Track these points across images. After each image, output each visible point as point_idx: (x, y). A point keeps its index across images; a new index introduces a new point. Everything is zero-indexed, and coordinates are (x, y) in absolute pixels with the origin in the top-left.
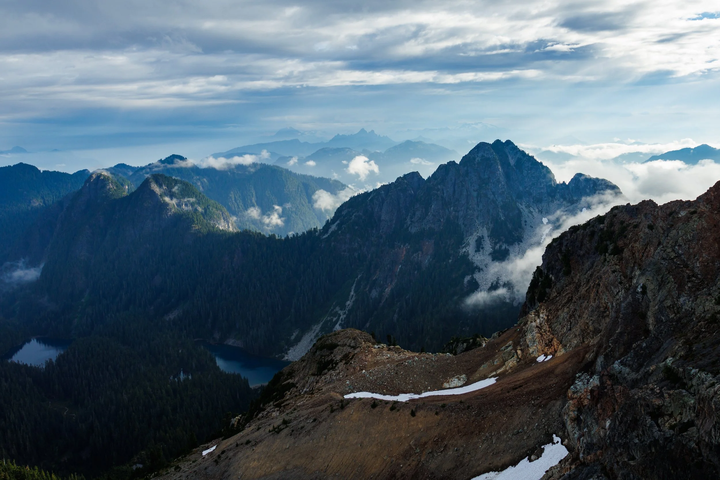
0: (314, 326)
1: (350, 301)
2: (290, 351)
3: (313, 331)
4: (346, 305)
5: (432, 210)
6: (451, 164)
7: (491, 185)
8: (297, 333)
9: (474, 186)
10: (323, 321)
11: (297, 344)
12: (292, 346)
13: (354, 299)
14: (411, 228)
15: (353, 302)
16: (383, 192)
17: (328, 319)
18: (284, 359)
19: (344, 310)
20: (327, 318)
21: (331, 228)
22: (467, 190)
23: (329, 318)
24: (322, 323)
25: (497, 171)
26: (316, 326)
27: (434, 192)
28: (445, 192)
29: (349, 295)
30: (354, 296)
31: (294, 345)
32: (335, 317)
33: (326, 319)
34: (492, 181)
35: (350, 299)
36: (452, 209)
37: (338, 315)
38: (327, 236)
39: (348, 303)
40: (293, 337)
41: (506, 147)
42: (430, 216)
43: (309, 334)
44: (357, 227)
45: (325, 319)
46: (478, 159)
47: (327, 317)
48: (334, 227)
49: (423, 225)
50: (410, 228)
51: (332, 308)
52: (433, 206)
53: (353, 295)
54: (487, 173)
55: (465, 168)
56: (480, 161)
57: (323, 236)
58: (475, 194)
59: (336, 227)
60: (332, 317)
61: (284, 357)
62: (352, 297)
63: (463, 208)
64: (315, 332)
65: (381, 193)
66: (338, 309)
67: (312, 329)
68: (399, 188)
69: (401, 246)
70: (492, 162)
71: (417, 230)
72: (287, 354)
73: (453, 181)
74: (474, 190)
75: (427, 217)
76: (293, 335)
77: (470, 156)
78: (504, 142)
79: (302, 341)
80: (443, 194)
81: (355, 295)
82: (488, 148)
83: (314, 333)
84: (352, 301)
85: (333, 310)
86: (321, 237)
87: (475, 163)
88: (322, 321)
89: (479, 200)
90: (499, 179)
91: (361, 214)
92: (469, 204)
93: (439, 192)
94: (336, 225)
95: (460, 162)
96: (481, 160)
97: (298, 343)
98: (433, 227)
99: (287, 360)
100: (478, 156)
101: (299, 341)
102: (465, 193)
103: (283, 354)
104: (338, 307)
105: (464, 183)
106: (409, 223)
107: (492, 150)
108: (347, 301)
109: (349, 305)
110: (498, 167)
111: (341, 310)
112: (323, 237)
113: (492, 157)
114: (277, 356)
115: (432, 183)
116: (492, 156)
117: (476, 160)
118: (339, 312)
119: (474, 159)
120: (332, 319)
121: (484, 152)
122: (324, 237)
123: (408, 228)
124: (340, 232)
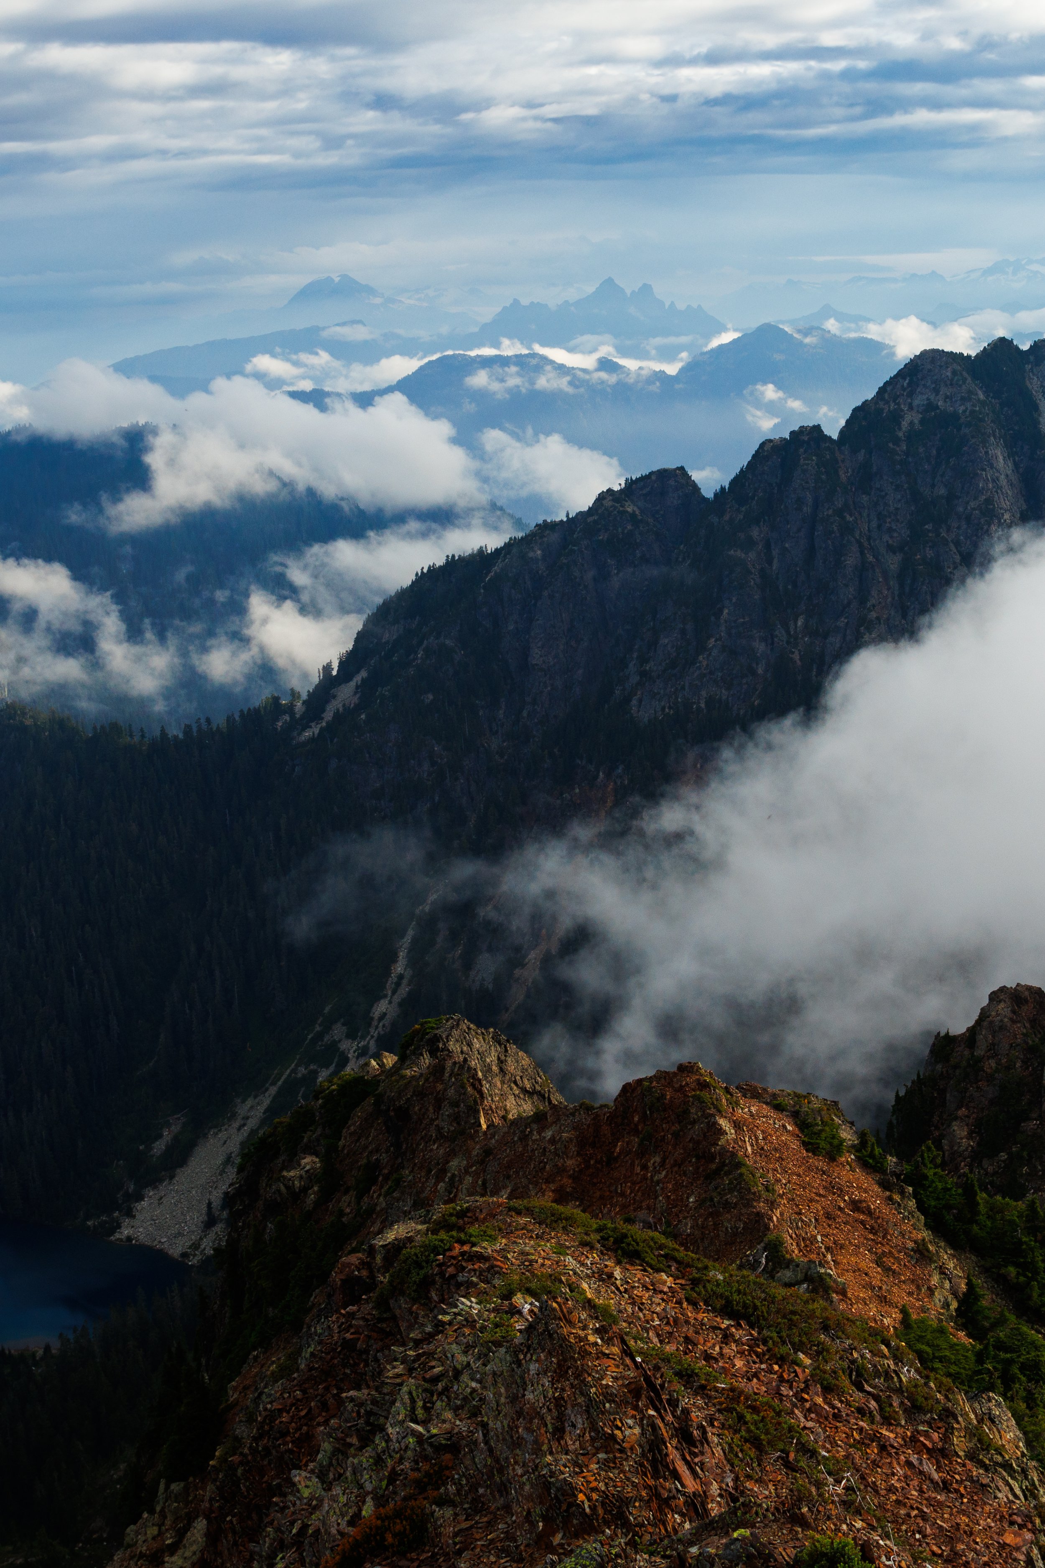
0: (243, 1101)
1: (390, 1002)
2: (144, 1204)
3: (236, 1125)
4: (372, 1019)
5: (723, 628)
6: (806, 438)
7: (959, 528)
8: (176, 1128)
9: (890, 530)
10: (280, 1083)
11: (172, 1177)
12: (154, 1182)
13: (404, 990)
14: (640, 701)
15: (400, 1005)
16: (539, 552)
17: (299, 1075)
18: (117, 1236)
19: (363, 1038)
20: (294, 1071)
21: (334, 697)
22: (861, 545)
23: (302, 1070)
24: (273, 1090)
25: (984, 470)
26: (250, 1102)
27: (732, 552)
28: (775, 553)
29: (387, 973)
30: (405, 982)
31: (161, 1181)
32: (327, 1068)
33: (290, 1075)
34: (961, 509)
35: (390, 993)
36: (799, 623)
37: (336, 1060)
38: (317, 731)
39: (382, 1006)
40: (159, 1147)
41: (1031, 370)
42: (715, 652)
43: (222, 1135)
44: (431, 697)
45: (288, 1071)
46: (910, 419)
47: (297, 1066)
48: (346, 694)
49: (683, 688)
50: (634, 702)
51: (318, 1028)
52: (726, 611)
53: (401, 977)
54: (942, 476)
55: (861, 456)
56: (917, 426)
57: (303, 730)
58: (893, 562)
59: (355, 693)
60: (312, 1067)
61: (119, 1226)
62: (398, 984)
63: (842, 622)
64: (244, 1125)
65: (531, 554)
66: (338, 1031)
67: (234, 1116)
68: (603, 536)
69: (596, 777)
70: (966, 431)
71: (663, 709)
72: (130, 1214)
73: (807, 509)
74: (891, 549)
75: (701, 658)
76: (161, 1136)
77: (881, 404)
78: (1025, 347)
79: (193, 1162)
80: (770, 563)
81: (408, 974)
82: (954, 373)
83: (239, 1129)
84: (397, 999)
85: (320, 1036)
86: (295, 734)
87: (901, 434)
88: (274, 1084)
89: (907, 589)
90: (989, 501)
91: (447, 642)
92: (869, 604)
93: (752, 555)
94: (357, 687)
95: (842, 432)
96: (922, 422)
97: (178, 1171)
98: (724, 697)
99: (129, 1239)
100: (911, 408)
101: (182, 1162)
102: (851, 561)
103: (116, 1214)
104: (339, 1025)
105: (849, 518)
106: (635, 679)
107: (969, 380)
108: (378, 998)
109: (383, 1016)
110: (987, 453)
111: (352, 1035)
112: (300, 734)
113: (964, 411)
114: (89, 1223)
115: (727, 517)
116: (969, 405)
117: (905, 424)
118: (344, 1045)
119: (896, 417)
120: (315, 1073)
121: (937, 391)
122: (307, 734)
123: (627, 700)
124: (363, 716)
